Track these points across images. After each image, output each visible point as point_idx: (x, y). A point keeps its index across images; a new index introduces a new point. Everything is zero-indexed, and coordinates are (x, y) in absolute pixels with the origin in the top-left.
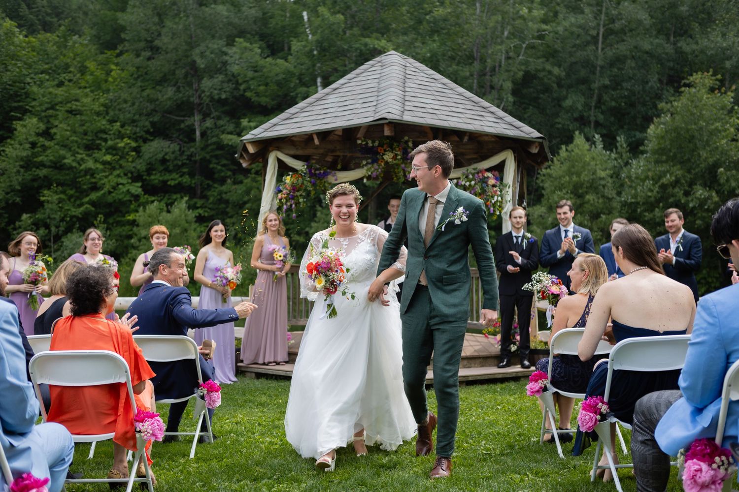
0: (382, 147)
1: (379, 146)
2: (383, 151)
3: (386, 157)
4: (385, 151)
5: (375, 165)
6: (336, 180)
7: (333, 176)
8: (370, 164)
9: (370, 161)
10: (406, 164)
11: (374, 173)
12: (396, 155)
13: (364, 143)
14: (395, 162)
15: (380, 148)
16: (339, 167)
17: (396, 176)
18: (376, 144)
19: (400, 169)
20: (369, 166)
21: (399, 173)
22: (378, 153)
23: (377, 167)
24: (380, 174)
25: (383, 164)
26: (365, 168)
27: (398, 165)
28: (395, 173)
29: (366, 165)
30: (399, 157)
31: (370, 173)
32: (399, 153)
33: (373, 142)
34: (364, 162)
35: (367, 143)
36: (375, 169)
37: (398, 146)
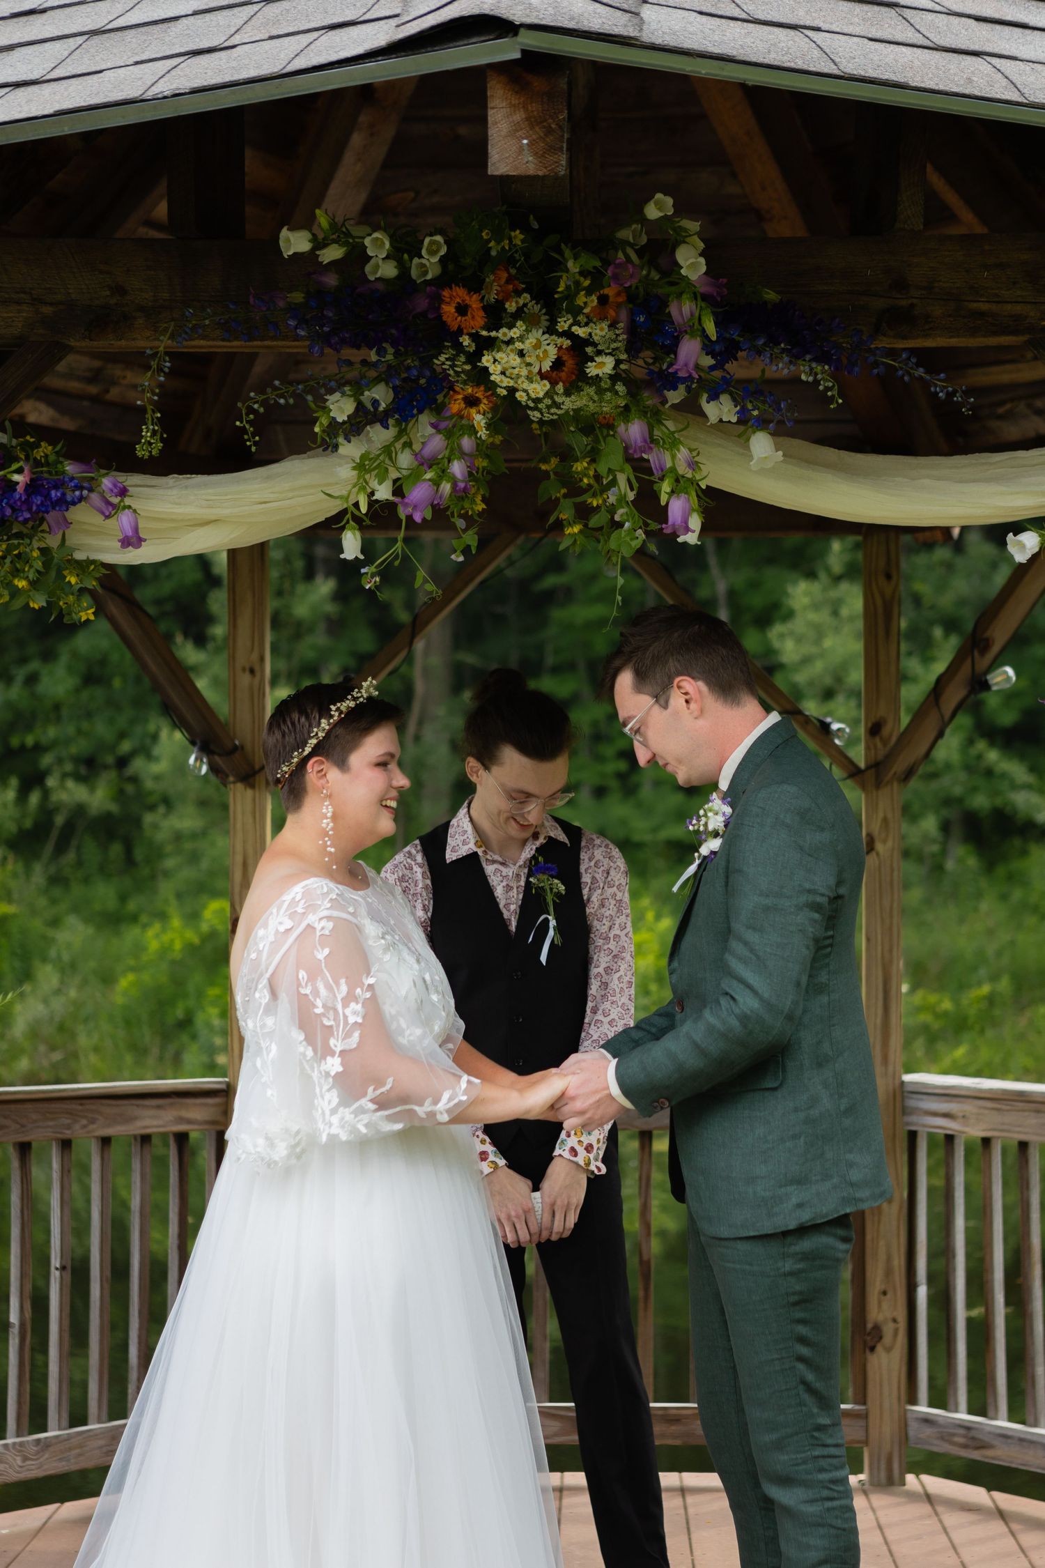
0: (476, 285)
1: (444, 281)
2: (476, 320)
3: (499, 364)
4: (496, 316)
5: (423, 428)
6: (132, 540)
7: (110, 510)
8: (382, 419)
9: (381, 394)
10: (654, 417)
11: (419, 493)
12: (580, 350)
13: (332, 253)
14: (569, 403)
15: (460, 294)
16: (149, 442)
17: (584, 512)
18: (429, 262)
19: (612, 459)
20: (379, 435)
21: (603, 485)
22: (445, 336)
23: (437, 443)
24: (460, 494)
25: (479, 420)
26: (351, 450)
27: (595, 427)
28: (575, 490)
29: (355, 427)
30: (602, 367)
31: (383, 492)
32: (599, 331)
33: (405, 248)
34: (341, 408)
35: (358, 256)
36: (430, 463)
37: (597, 277)
